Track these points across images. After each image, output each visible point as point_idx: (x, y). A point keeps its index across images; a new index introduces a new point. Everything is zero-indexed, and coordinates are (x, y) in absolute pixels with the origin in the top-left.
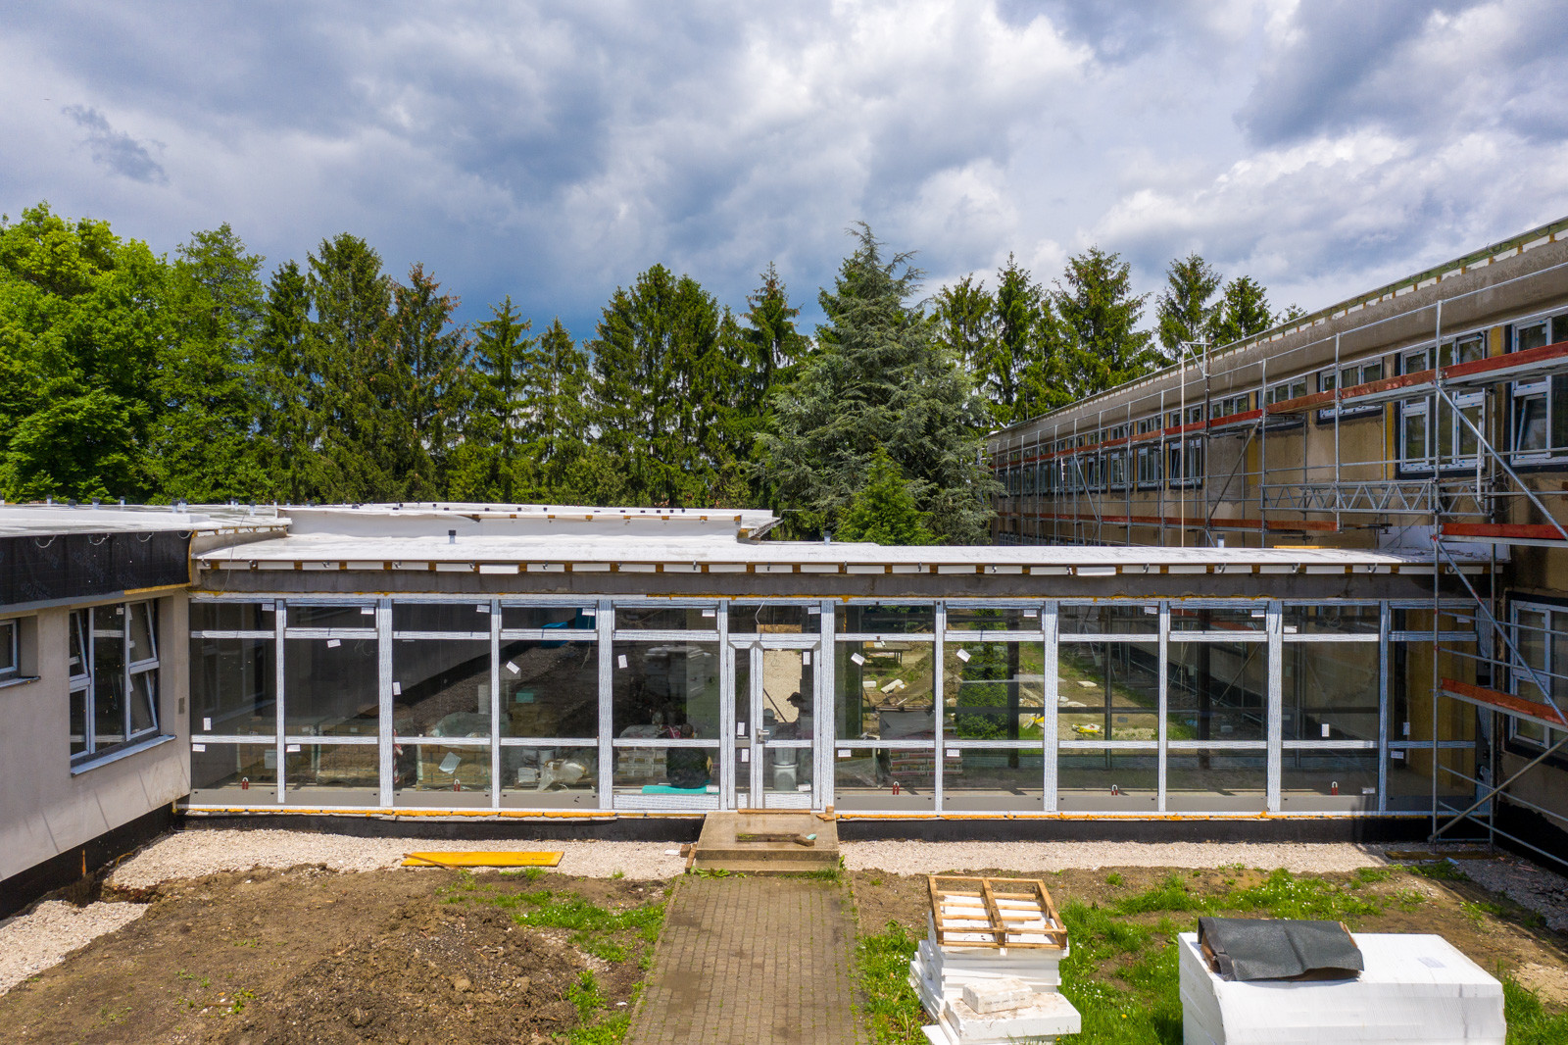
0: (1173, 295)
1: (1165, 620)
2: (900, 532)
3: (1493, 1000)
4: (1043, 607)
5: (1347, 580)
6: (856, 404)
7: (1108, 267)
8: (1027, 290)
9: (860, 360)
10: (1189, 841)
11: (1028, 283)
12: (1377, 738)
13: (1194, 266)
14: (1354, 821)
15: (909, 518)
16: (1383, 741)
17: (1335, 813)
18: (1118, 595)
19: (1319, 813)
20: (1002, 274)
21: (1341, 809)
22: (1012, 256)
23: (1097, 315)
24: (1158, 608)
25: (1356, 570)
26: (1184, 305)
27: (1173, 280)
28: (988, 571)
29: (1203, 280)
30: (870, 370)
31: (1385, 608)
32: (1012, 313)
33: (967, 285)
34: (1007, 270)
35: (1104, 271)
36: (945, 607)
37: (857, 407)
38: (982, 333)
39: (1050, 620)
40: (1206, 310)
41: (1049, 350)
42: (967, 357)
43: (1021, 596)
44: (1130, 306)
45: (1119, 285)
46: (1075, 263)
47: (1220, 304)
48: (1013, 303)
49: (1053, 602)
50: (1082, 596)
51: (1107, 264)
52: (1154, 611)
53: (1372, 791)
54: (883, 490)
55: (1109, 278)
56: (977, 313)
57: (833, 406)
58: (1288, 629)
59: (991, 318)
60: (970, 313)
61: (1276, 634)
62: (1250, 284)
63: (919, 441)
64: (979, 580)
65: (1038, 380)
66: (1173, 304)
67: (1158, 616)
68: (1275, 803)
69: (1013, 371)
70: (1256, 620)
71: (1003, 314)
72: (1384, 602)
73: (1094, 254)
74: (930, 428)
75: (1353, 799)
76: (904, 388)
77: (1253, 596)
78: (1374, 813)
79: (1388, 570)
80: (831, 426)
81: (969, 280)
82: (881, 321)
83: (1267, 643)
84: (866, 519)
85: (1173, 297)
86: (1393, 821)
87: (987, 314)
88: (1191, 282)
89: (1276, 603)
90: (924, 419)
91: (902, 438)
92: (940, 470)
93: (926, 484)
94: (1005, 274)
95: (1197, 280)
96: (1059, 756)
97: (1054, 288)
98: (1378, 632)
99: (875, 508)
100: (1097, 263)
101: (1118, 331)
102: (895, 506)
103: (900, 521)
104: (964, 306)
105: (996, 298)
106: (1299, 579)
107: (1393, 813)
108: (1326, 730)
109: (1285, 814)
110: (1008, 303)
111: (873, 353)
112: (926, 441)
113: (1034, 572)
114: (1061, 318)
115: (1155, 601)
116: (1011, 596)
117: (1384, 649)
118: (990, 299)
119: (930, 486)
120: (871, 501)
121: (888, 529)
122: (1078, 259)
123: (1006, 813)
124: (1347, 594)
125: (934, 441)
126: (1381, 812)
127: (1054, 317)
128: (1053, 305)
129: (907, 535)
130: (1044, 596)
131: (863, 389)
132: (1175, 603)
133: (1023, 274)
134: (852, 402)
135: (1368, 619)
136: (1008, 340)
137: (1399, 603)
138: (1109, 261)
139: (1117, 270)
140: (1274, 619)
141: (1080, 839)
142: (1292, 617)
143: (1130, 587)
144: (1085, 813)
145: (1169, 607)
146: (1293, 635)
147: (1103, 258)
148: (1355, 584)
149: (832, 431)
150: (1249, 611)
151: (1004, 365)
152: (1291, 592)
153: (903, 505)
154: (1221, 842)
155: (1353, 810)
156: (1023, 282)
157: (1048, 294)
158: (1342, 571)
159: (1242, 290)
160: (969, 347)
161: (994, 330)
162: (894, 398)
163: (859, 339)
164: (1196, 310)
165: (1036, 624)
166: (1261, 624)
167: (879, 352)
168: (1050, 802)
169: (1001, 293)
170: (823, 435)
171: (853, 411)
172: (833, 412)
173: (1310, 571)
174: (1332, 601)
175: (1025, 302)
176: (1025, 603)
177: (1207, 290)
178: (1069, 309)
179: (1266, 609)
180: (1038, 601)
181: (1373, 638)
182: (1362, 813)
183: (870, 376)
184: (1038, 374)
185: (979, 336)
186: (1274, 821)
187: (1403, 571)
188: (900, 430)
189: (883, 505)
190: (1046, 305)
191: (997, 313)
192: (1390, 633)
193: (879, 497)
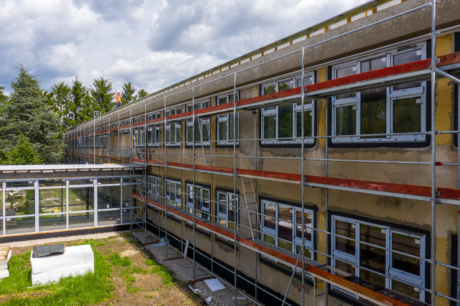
0: (124, 92)
1: (68, 182)
2: (28, 159)
3: (91, 254)
4: (35, 181)
5: (112, 171)
6: (17, 120)
7: (105, 83)
8: (81, 87)
9: (19, 107)
10: (74, 235)
11: (82, 86)
12: (120, 207)
13: (129, 85)
14: (115, 227)
15: (32, 155)
16: (122, 208)
17: (110, 225)
18: (55, 177)
19: (107, 226)
20: (74, 82)
21: (112, 224)
22: (77, 77)
23: (102, 96)
24: (66, 180)
25: (114, 169)
26: (127, 95)
27: (124, 88)
28: (17, 172)
29: (132, 89)
30: (22, 110)
31: (121, 178)
32: (76, 94)
33: (63, 85)
34: (76, 81)
35: (104, 84)
36: (5, 181)
37: (17, 121)
38: (67, 99)
39: (36, 184)
40: (133, 97)
41: (88, 106)
42: (63, 106)
43: (28, 178)
44: (111, 95)
45: (109, 88)
46: (96, 81)
47: (137, 96)
48: (77, 91)
49: (37, 179)
50: (45, 177)
51: (105, 82)
52: (65, 181)
53: (119, 219)
54: (23, 147)
55: (106, 86)
56: (65, 93)
57: (9, 120)
58: (99, 183)
59: (70, 95)
60: (64, 93)
61: (96, 185)
62: (144, 91)
63: (38, 132)
64: (16, 174)
65: (84, 114)
66: (124, 95)
67: (66, 182)
68: (96, 225)
69: (77, 111)
70: (91, 181)
71: (74, 94)
72: (121, 176)
73: (102, 79)
74: (42, 128)
75: (115, 222)
76: (33, 116)
77: (90, 176)
78: (120, 224)
79: (121, 169)
80: (8, 126)
81: (63, 83)
82: (26, 95)
83: (94, 187)
84: (17, 155)
85: (124, 93)
86: (124, 225)
87: (69, 94)
88: (129, 90)
89: (96, 177)
90: (39, 126)
91: (32, 131)
92: (45, 140)
93: (40, 144)
94: (75, 82)
95: (130, 89)
96: (39, 218)
97: (89, 88)
98: (120, 183)
99: (20, 152)
100: (102, 81)
101: (108, 101)
102: (27, 151)
103: (28, 156)
104: (61, 90)
105: (72, 89)
106: (100, 172)
107: (124, 224)
108: (108, 206)
109: (99, 227)
110: (75, 91)
111: (22, 105)
112: (41, 132)
113: (31, 172)
114: (92, 96)
115: (65, 178)
116: (25, 178)
117: (121, 187)
118: (70, 89)
119: (41, 145)
120: (18, 150)
121: (24, 158)
122: (97, 80)
123: (24, 233)
124: (112, 175)
125: (43, 132)
126: (121, 224)
127: (89, 96)
128: (89, 92)
129: (31, 160)
130: (34, 178)
131: (19, 116)
132: (70, 178)
133: (80, 82)
134: (15, 119)
135: (118, 180)
136: (76, 102)
137: (125, 176)
138: (106, 81)
139: (108, 84)
140: (95, 181)
141: (45, 238)
142: (99, 181)
143: (58, 175)
144: (47, 231)
145: (69, 179)
146: (100, 185)
147: (104, 80)
148: (114, 172)
149: (8, 128)
150: (89, 180)
151: (74, 109)
152: (99, 175)
153: (29, 151)
154: (83, 235)
155: (115, 224)
156: (80, 85)
157: (88, 89)
158: (111, 170)
159: (142, 93)
160: (63, 103)
161: (71, 98)
162: (30, 119)
163: (18, 100)
164: (129, 97)
165: (32, 185)
166: (92, 183)
167: (25, 105)
168: (37, 230)
169: (73, 88)
170: (5, 129)
171: (16, 122)
172: (9, 122)
173: (103, 170)
174: (109, 177)
175: (80, 91)
176: (30, 180)
177: (132, 92)
178: (94, 94)
179: (93, 179)
180: (33, 179)
181: (119, 185)
182: (117, 225)
183: (22, 111)
184: (84, 112)
185: (66, 100)
186: (96, 228)
187: (125, 169)
188: (31, 128)
189: (22, 151)
190: (87, 92)
191: (72, 94)
192: (123, 183)
193: (22, 149)
